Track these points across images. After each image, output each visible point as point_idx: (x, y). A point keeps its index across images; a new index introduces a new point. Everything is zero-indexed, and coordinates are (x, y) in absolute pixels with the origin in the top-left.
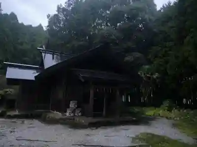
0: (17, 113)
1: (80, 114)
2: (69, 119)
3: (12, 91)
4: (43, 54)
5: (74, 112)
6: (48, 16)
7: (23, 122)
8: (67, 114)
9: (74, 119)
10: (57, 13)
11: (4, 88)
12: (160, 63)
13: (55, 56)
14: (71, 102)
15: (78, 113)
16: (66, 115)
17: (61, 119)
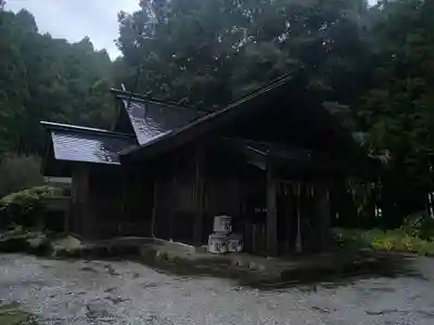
1: (239, 248)
6: (121, 16)
8: (212, 248)
14: (217, 219)
16: (207, 252)
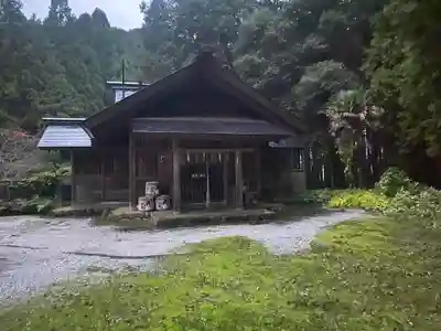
1: (164, 207)
6: (142, 7)
9: (149, 217)
14: (147, 184)
15: (161, 204)
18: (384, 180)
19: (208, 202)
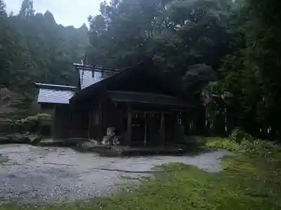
0: (51, 141)
1: (118, 143)
2: (105, 148)
3: (47, 115)
4: (81, 71)
5: (111, 140)
6: (90, 18)
7: (55, 150)
8: (104, 142)
9: (110, 148)
10: (100, 13)
11: (37, 113)
12: (233, 78)
13: (95, 73)
14: (108, 129)
15: (116, 141)
16: (102, 144)
17: (95, 147)
18: (234, 133)
19: (145, 141)
